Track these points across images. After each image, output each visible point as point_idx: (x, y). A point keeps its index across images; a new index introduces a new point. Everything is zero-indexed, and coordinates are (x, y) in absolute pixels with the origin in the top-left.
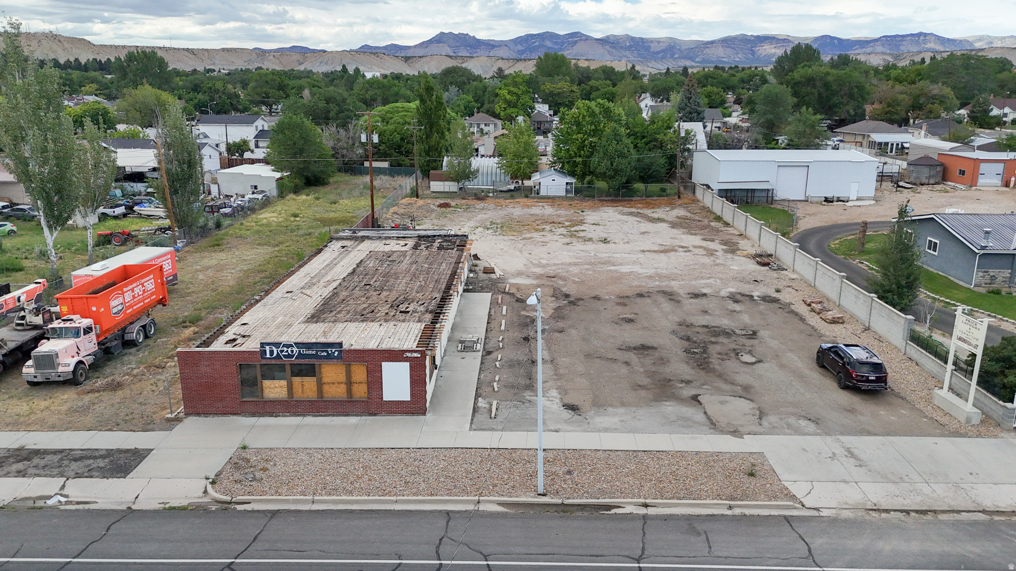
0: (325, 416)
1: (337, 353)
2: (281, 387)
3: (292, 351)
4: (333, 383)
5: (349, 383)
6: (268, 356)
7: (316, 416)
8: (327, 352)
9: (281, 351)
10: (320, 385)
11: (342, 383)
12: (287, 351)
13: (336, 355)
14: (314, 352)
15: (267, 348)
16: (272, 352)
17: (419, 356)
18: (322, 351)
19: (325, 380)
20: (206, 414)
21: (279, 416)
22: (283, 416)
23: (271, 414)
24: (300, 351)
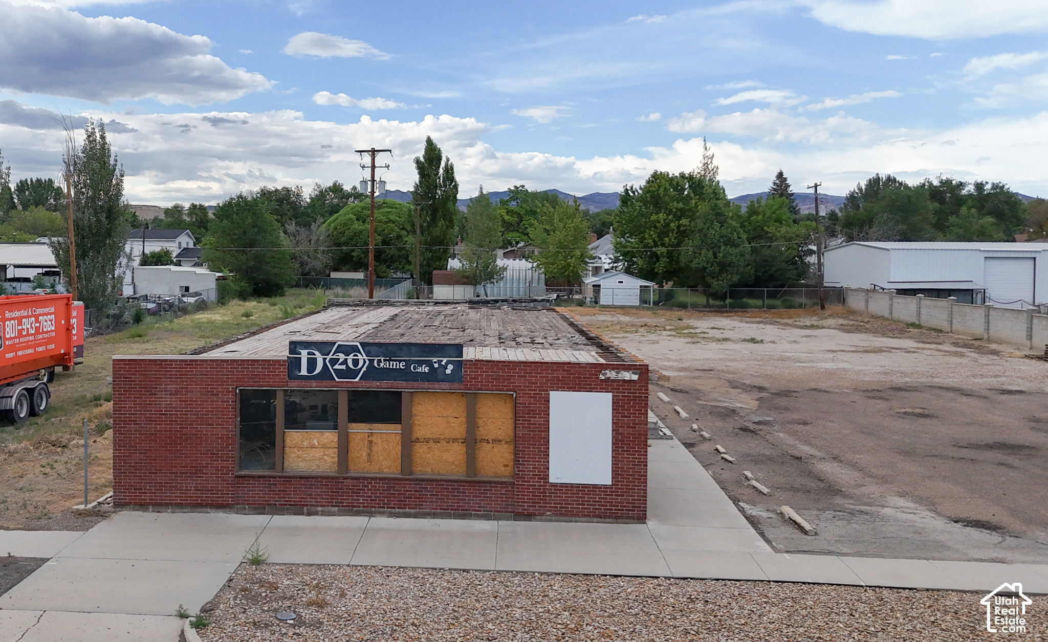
0: (415, 516)
1: (450, 367)
2: (324, 447)
3: (356, 362)
4: (437, 441)
5: (471, 441)
6: (304, 372)
7: (398, 515)
8: (430, 364)
9: (334, 362)
10: (408, 443)
11: (455, 440)
12: (345, 362)
13: (448, 371)
14: (402, 365)
15: (304, 353)
16: (312, 363)
17: (635, 377)
18: (420, 363)
19: (420, 432)
20: (160, 505)
21: (316, 513)
22: (324, 514)
23: (297, 509)
24: (371, 361)
